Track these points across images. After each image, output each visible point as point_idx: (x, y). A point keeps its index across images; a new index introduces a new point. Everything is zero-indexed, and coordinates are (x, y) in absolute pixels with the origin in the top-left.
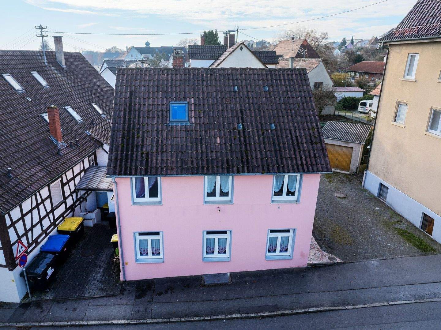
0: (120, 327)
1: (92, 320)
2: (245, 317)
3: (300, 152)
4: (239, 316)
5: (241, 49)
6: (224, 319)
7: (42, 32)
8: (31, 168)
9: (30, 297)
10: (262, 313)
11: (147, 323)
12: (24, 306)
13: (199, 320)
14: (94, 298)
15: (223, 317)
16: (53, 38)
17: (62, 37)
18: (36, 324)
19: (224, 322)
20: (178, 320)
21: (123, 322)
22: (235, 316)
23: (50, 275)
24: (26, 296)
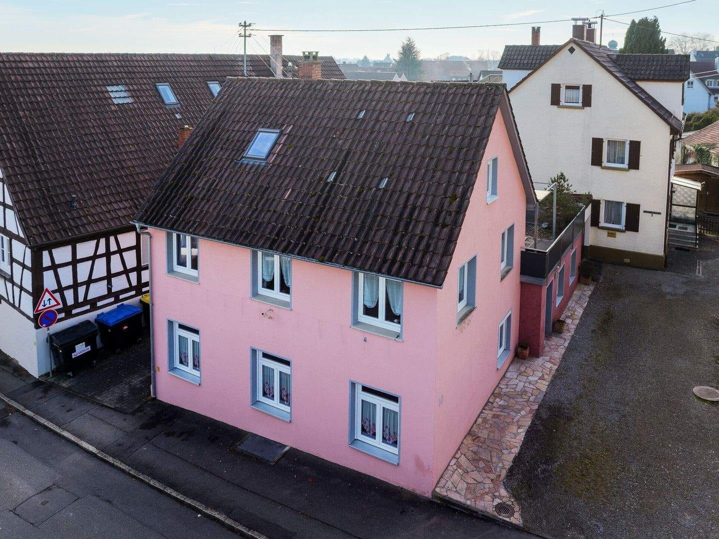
0: (85, 455)
1: (68, 431)
2: (229, 525)
3: (403, 236)
4: (222, 517)
5: (572, 50)
6: (199, 511)
7: (245, 30)
8: (114, 203)
9: (51, 376)
10: (256, 533)
11: (112, 465)
12: (37, 383)
13: (169, 496)
14: (103, 406)
15: (201, 507)
16: (269, 37)
17: (282, 37)
18: (21, 408)
19: (196, 517)
20: (146, 480)
21: (92, 449)
22: (216, 516)
23: (81, 354)
24: (47, 375)
